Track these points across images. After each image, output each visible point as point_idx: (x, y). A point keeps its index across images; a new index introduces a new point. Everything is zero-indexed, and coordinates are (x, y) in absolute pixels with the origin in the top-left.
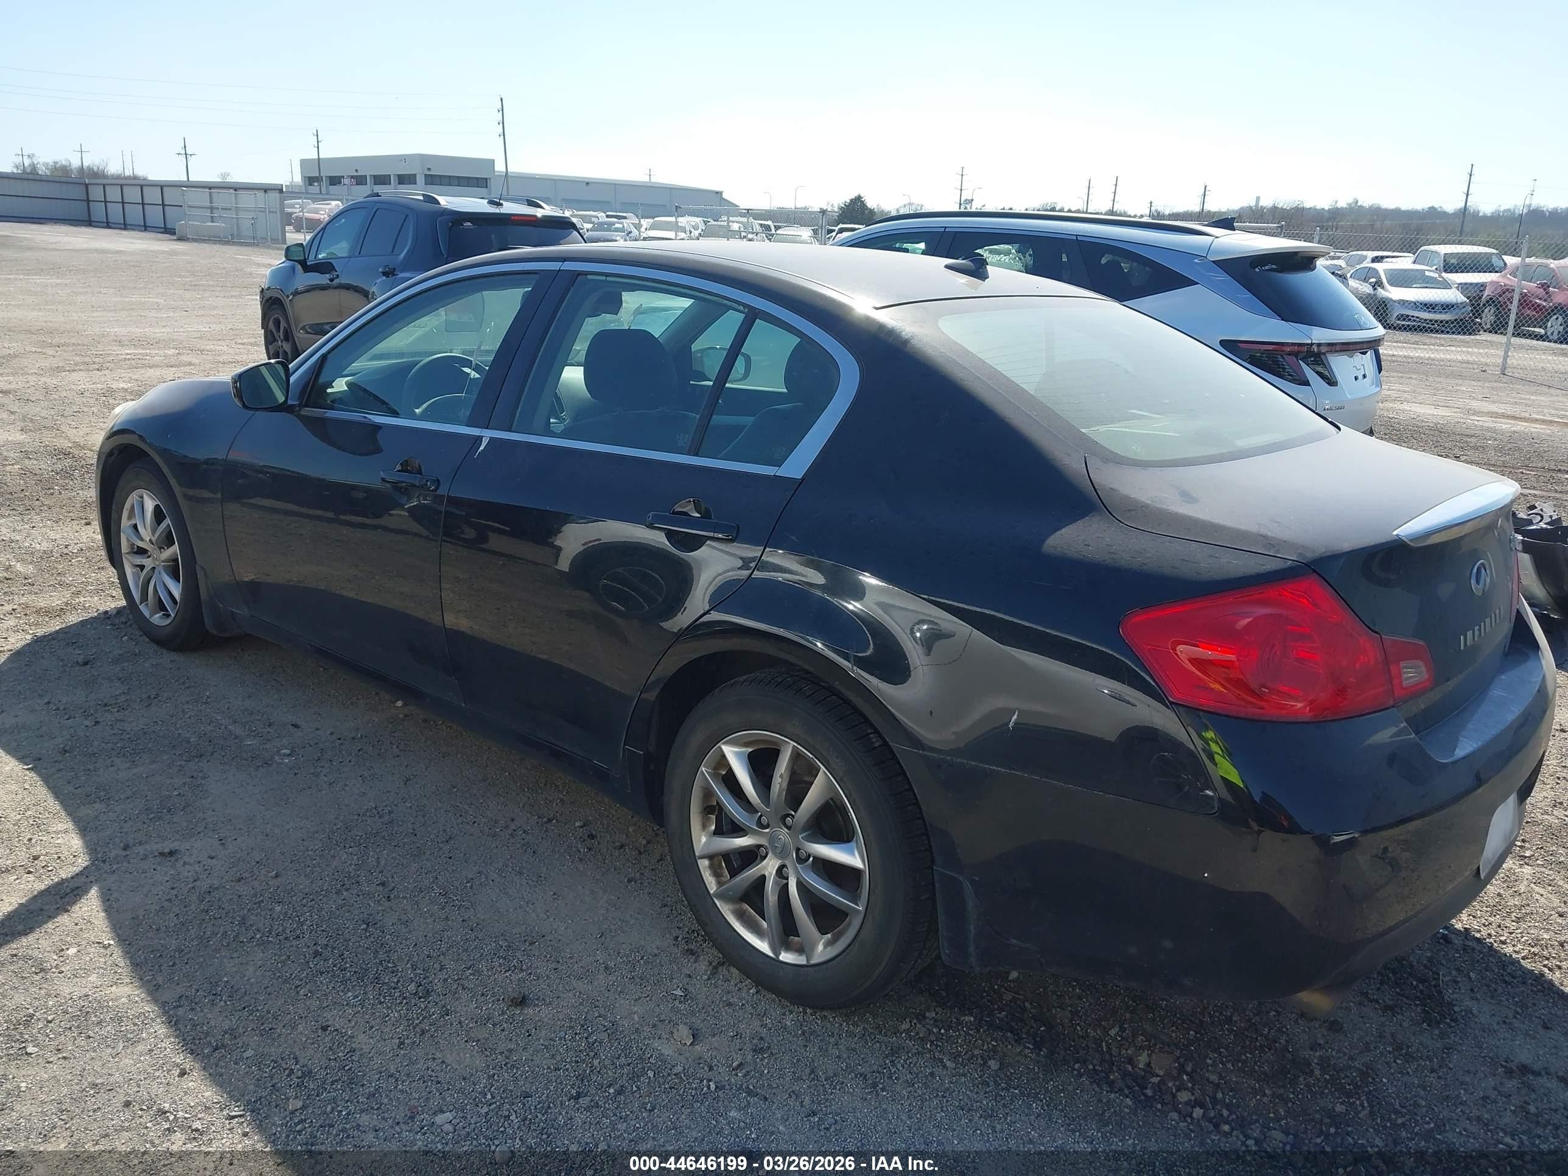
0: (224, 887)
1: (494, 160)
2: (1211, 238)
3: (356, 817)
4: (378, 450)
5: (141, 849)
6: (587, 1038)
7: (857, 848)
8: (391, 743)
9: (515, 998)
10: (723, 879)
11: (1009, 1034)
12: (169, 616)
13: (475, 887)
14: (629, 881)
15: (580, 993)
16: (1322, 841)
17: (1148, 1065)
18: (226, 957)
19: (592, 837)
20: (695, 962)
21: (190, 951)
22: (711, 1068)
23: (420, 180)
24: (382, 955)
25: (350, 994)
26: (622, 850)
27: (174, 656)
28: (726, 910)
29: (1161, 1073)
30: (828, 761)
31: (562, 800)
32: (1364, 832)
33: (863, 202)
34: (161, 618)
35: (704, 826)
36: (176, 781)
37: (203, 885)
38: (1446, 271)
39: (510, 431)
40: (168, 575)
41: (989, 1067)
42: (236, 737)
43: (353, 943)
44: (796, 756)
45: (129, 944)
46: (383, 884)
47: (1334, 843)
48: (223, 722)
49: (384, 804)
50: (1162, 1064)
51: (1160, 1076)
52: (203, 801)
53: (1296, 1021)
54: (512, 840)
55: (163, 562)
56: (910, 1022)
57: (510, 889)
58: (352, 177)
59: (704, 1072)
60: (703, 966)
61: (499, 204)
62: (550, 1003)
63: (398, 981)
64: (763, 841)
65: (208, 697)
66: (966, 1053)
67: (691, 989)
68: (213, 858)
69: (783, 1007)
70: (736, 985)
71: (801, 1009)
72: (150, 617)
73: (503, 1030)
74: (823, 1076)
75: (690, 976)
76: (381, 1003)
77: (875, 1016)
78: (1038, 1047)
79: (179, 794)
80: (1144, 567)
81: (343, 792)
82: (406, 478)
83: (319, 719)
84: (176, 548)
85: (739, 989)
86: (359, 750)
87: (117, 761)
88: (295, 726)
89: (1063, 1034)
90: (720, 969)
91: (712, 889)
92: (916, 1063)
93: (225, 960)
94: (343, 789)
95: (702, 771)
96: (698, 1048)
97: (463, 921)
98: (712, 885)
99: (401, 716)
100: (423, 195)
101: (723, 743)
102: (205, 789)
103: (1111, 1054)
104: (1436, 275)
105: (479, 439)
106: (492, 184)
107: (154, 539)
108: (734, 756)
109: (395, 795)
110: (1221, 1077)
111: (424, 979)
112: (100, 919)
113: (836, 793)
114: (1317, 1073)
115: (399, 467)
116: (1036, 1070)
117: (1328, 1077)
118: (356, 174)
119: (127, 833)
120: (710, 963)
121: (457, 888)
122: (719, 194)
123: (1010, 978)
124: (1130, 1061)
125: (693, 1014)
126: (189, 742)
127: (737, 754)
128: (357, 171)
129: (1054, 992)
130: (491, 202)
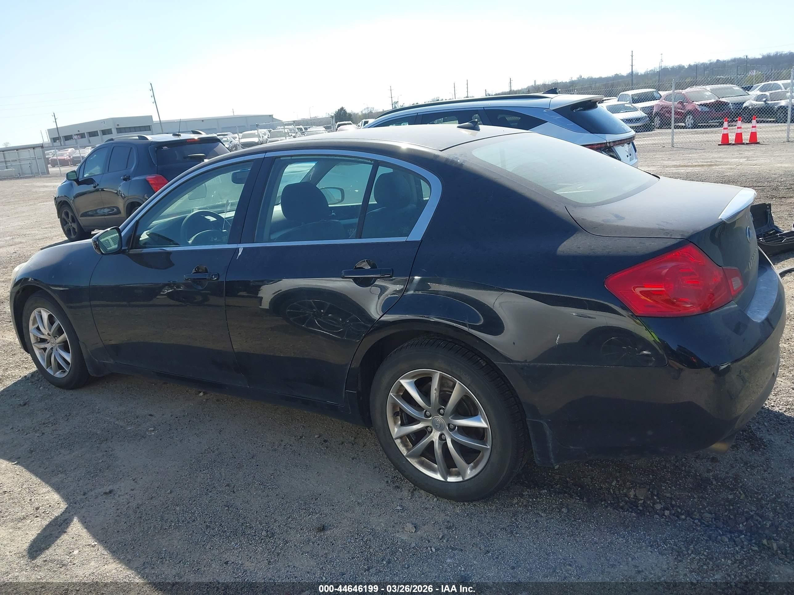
0: (145, 503)
1: (151, 116)
2: (550, 99)
3: (201, 455)
4: (173, 265)
5: (93, 493)
6: (362, 540)
7: (482, 418)
8: (204, 415)
9: (319, 528)
10: (409, 447)
11: (566, 495)
12: (65, 372)
13: (276, 477)
14: (353, 459)
15: (350, 518)
16: (715, 370)
17: (635, 495)
18: (160, 538)
19: (325, 441)
20: (401, 492)
21: (140, 539)
22: (429, 542)
23: (114, 131)
24: (241, 521)
25: (233, 543)
26: (343, 445)
27: (71, 392)
28: (414, 462)
29: (642, 498)
30: (461, 378)
31: (303, 426)
32: (733, 362)
33: (345, 110)
34: (60, 373)
35: (395, 423)
36: (98, 455)
37: (134, 504)
38: (633, 103)
39: (253, 243)
40: (61, 350)
41: (563, 512)
42: (121, 427)
43: (225, 518)
44: (442, 378)
45: (105, 542)
46: (228, 485)
47: (721, 370)
48: (111, 420)
49: (213, 445)
50: (642, 494)
51: (642, 500)
52: (117, 462)
53: (695, 461)
54: (286, 451)
55: (58, 344)
56: (517, 498)
57: (294, 475)
58: (77, 135)
59: (426, 544)
60: (406, 493)
61: (179, 135)
62: (337, 527)
63: (255, 532)
64: (429, 424)
65: (99, 410)
66: (549, 507)
67: (404, 505)
68: (133, 490)
69: (453, 505)
70: (426, 499)
71: (462, 504)
72: (54, 374)
73: (318, 545)
74: (485, 533)
75: (401, 499)
76: (251, 544)
77: (499, 499)
78: (581, 498)
79: (102, 462)
80: (610, 253)
81: (189, 444)
82: (199, 276)
83: (162, 409)
84: (65, 335)
85: (428, 500)
86: (189, 421)
87: (62, 451)
88: (151, 415)
89: (590, 490)
90: (415, 492)
91: (405, 453)
92: (527, 517)
93: (160, 540)
94: (188, 442)
95: (391, 395)
96: (419, 533)
97: (277, 495)
98: (404, 451)
99: (204, 400)
100: (138, 136)
101: (401, 379)
102: (115, 456)
103: (616, 494)
104: (630, 105)
105: (237, 249)
106: (153, 128)
107: (50, 333)
108: (407, 384)
109: (217, 440)
110: (672, 494)
111: (268, 528)
112: (84, 532)
113: (467, 393)
114: (714, 482)
115: (194, 271)
116: (585, 509)
117: (720, 484)
118: (79, 133)
119: (82, 486)
120: (409, 491)
121: (267, 480)
122: (271, 116)
123: (556, 468)
124: (626, 495)
125: (410, 517)
126: (97, 434)
127: (408, 383)
128: (79, 131)
129: (579, 471)
130: (175, 135)
